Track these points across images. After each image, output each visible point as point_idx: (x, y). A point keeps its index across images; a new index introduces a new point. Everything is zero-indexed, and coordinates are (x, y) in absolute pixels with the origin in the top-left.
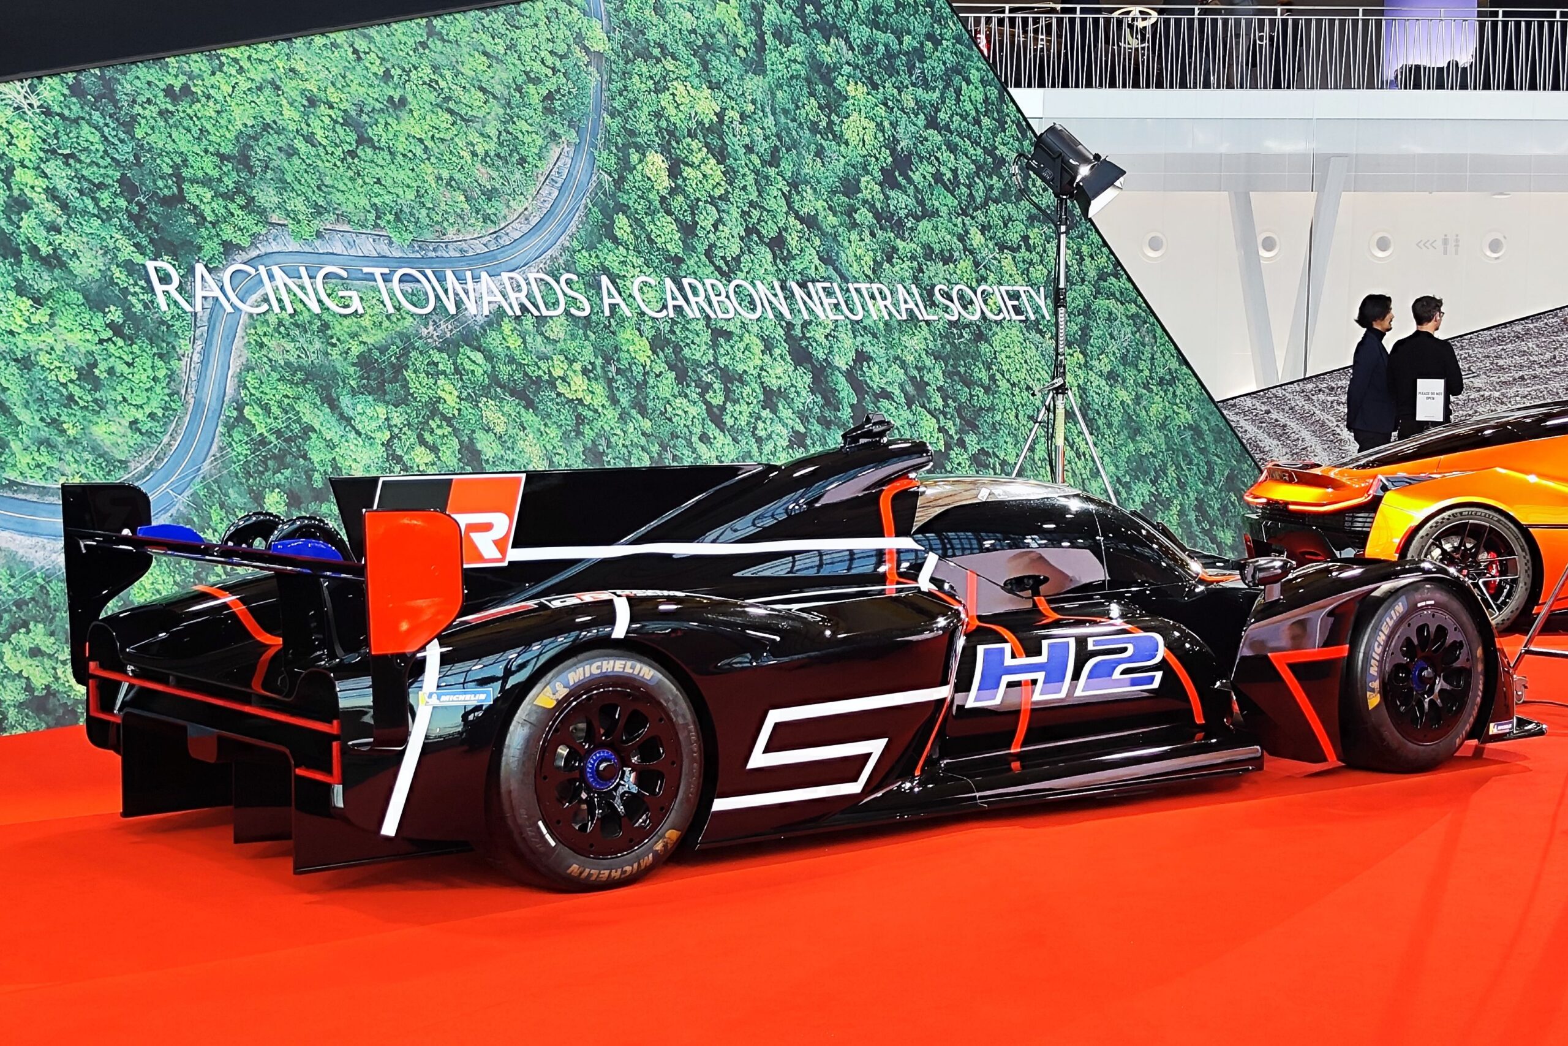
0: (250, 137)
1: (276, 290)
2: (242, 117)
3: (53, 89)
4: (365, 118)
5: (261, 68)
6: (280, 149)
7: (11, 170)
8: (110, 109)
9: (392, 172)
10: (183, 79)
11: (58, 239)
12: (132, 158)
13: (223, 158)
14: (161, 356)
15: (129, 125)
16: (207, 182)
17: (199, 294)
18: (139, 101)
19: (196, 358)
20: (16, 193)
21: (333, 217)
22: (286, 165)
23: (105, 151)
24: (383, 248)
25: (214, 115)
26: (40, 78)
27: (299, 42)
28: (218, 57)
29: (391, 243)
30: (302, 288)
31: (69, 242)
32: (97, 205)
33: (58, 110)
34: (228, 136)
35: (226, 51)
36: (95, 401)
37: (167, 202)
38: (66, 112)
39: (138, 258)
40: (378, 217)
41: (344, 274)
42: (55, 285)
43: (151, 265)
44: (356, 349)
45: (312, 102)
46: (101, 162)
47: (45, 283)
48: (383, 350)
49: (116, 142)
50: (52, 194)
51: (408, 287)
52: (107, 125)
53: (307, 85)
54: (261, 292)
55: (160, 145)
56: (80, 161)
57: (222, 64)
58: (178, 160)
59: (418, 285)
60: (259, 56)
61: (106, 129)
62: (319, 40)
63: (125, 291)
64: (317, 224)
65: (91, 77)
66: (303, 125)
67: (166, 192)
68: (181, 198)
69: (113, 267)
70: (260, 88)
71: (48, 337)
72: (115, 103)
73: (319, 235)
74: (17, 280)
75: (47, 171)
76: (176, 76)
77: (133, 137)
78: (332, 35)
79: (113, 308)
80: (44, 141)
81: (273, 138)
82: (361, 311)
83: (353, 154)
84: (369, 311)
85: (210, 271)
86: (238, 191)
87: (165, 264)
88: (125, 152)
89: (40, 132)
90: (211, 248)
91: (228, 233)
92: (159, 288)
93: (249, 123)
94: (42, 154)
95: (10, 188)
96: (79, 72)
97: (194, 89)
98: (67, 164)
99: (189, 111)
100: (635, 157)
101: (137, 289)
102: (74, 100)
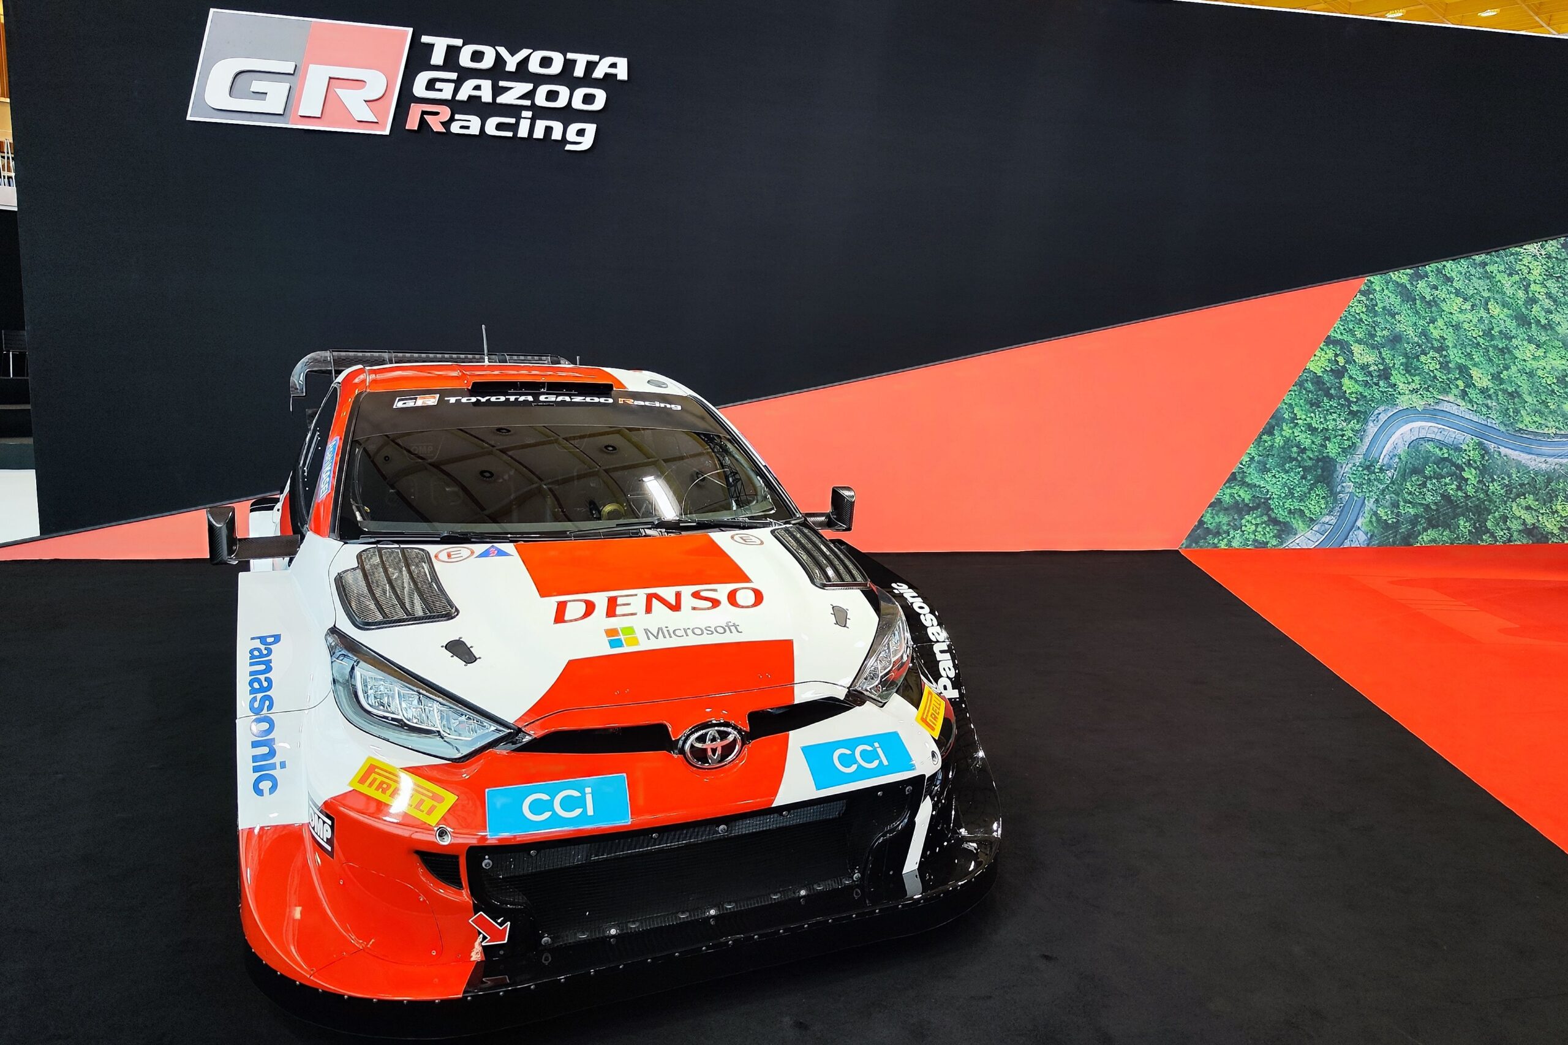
7: (1529, 285)
11: (1551, 317)
20: (1531, 295)
31: (1556, 318)
33: (1555, 256)
38: (1559, 257)
42: (1548, 338)
47: (1543, 336)
50: (1549, 295)
71: (1543, 363)
74: (1529, 336)
75: (1547, 285)
80: (1547, 271)
89: (1544, 267)
94: (1545, 277)
95: (1528, 293)
98: (1558, 281)
102: (1563, 250)
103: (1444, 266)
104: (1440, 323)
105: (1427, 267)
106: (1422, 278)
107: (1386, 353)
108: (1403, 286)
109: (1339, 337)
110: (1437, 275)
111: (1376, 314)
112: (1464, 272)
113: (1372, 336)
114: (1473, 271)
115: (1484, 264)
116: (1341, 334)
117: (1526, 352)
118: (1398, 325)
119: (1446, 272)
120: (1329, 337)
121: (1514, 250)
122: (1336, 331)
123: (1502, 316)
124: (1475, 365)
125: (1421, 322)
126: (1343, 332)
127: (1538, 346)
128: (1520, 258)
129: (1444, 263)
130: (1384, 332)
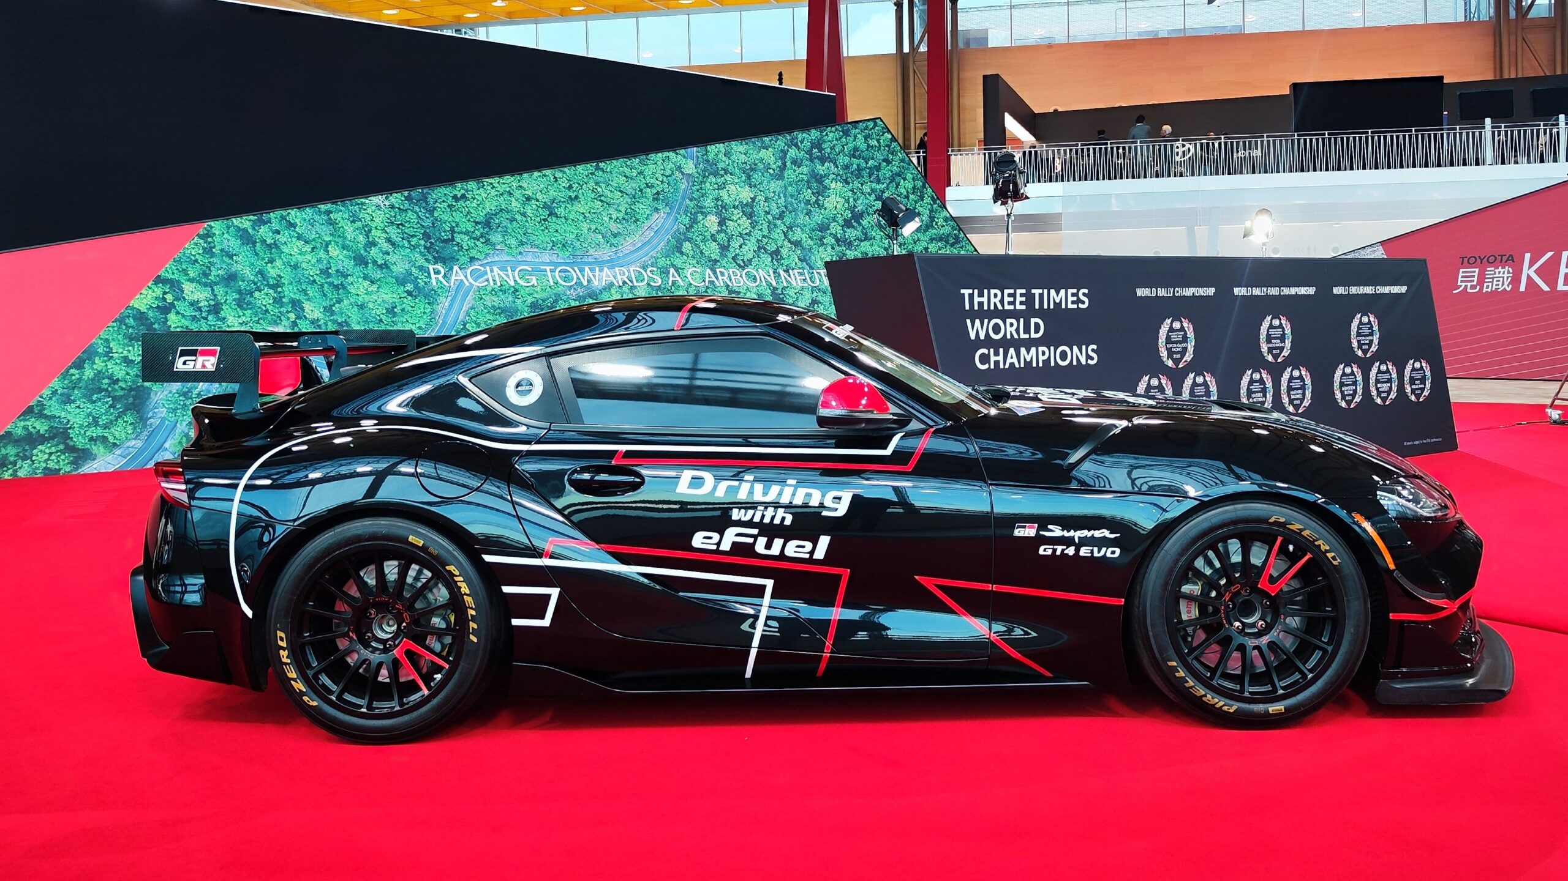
0: (492, 214)
1: (493, 277)
2: (490, 206)
3: (397, 198)
4: (555, 205)
5: (504, 186)
6: (507, 219)
8: (424, 205)
9: (565, 227)
10: (463, 192)
11: (388, 257)
12: (431, 225)
13: (477, 223)
14: (429, 304)
15: (431, 211)
16: (467, 233)
17: (453, 278)
18: (439, 201)
19: (447, 304)
20: (371, 240)
21: (529, 246)
22: (509, 225)
23: (418, 222)
24: (554, 258)
25: (476, 206)
26: (391, 194)
27: (525, 175)
28: (482, 182)
29: (558, 256)
30: (507, 276)
31: (391, 258)
32: (410, 244)
33: (398, 206)
34: (481, 214)
35: (487, 180)
36: (393, 322)
37: (445, 241)
38: (402, 207)
39: (426, 264)
40: (553, 246)
41: (530, 269)
42: (382, 275)
43: (431, 267)
44: (530, 300)
45: (528, 199)
46: (415, 226)
47: (378, 275)
48: (543, 301)
49: (424, 218)
50: (389, 240)
51: (563, 274)
52: (421, 211)
53: (527, 192)
54: (486, 277)
55: (446, 219)
56: (404, 226)
57: (484, 185)
58: (454, 225)
59: (569, 274)
60: (504, 181)
61: (420, 213)
62: (536, 174)
63: (417, 278)
64: (521, 249)
65: (416, 193)
66: (522, 209)
67: (445, 237)
68: (453, 239)
69: (412, 268)
70: (502, 195)
71: (375, 297)
72: (427, 202)
73: (520, 253)
74: (364, 274)
75: (388, 231)
76: (459, 191)
77: (433, 216)
78: (544, 172)
79: (409, 285)
80: (388, 219)
81: (505, 215)
82: (536, 284)
83: (545, 220)
84: (541, 284)
85: (461, 269)
86: (482, 236)
87: (439, 267)
88: (428, 223)
89: (387, 215)
90: (464, 259)
91: (473, 253)
92: (433, 276)
93: (493, 209)
94: (386, 224)
96: (411, 191)
97: (467, 196)
98: (398, 228)
99: (464, 205)
100: (700, 217)
101: (423, 277)
102: (407, 202)
103: (289, 213)
104: (278, 263)
105: (271, 214)
106: (264, 223)
107: (219, 290)
108: (245, 230)
109: (170, 276)
110: (281, 221)
111: (213, 255)
112: (307, 219)
113: (206, 275)
114: (317, 217)
115: (329, 212)
116: (173, 273)
117: (359, 287)
118: (235, 265)
119: (290, 218)
120: (159, 276)
121: (359, 201)
122: (168, 271)
123: (341, 257)
124: (308, 300)
125: (260, 263)
126: (175, 271)
127: (372, 282)
128: (365, 207)
129: (290, 211)
130: (219, 272)
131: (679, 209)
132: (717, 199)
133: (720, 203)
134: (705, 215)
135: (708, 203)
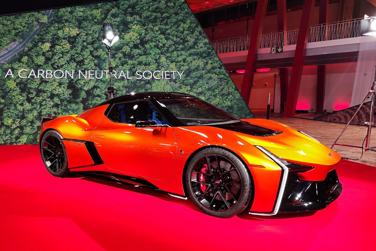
100: (40, 44)
131: (29, 40)
132: (55, 35)
133: (56, 37)
134: (43, 43)
135: (49, 37)
